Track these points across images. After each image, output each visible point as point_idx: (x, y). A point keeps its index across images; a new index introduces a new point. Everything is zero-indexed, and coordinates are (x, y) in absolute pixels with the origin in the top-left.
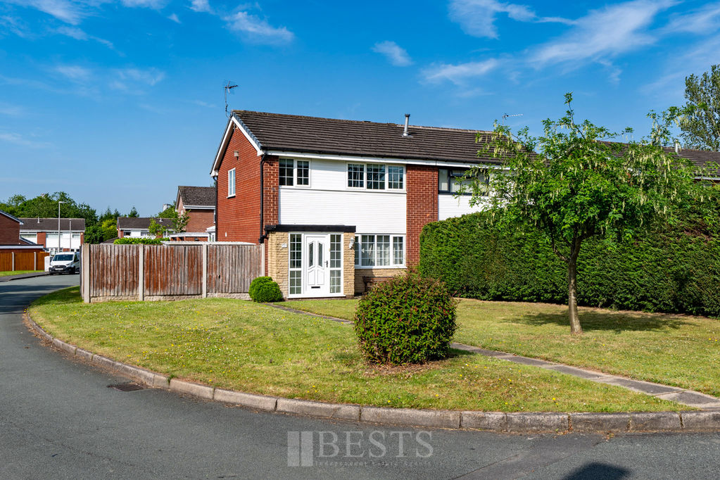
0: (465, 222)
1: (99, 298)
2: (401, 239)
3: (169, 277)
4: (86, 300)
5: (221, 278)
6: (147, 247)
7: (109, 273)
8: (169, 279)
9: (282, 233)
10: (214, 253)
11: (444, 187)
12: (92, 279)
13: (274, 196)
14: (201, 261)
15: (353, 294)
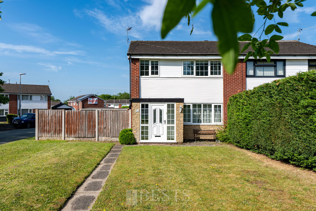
0: (254, 93)
1: (43, 138)
2: (220, 106)
3: (78, 127)
4: (36, 138)
5: (106, 128)
6: (66, 111)
7: (48, 125)
8: (78, 129)
9: (136, 103)
10: (102, 114)
11: (251, 72)
12: (39, 128)
13: (136, 82)
14: (95, 119)
15: (182, 141)
